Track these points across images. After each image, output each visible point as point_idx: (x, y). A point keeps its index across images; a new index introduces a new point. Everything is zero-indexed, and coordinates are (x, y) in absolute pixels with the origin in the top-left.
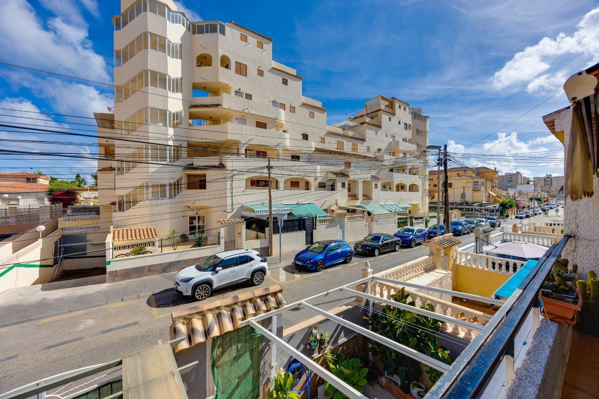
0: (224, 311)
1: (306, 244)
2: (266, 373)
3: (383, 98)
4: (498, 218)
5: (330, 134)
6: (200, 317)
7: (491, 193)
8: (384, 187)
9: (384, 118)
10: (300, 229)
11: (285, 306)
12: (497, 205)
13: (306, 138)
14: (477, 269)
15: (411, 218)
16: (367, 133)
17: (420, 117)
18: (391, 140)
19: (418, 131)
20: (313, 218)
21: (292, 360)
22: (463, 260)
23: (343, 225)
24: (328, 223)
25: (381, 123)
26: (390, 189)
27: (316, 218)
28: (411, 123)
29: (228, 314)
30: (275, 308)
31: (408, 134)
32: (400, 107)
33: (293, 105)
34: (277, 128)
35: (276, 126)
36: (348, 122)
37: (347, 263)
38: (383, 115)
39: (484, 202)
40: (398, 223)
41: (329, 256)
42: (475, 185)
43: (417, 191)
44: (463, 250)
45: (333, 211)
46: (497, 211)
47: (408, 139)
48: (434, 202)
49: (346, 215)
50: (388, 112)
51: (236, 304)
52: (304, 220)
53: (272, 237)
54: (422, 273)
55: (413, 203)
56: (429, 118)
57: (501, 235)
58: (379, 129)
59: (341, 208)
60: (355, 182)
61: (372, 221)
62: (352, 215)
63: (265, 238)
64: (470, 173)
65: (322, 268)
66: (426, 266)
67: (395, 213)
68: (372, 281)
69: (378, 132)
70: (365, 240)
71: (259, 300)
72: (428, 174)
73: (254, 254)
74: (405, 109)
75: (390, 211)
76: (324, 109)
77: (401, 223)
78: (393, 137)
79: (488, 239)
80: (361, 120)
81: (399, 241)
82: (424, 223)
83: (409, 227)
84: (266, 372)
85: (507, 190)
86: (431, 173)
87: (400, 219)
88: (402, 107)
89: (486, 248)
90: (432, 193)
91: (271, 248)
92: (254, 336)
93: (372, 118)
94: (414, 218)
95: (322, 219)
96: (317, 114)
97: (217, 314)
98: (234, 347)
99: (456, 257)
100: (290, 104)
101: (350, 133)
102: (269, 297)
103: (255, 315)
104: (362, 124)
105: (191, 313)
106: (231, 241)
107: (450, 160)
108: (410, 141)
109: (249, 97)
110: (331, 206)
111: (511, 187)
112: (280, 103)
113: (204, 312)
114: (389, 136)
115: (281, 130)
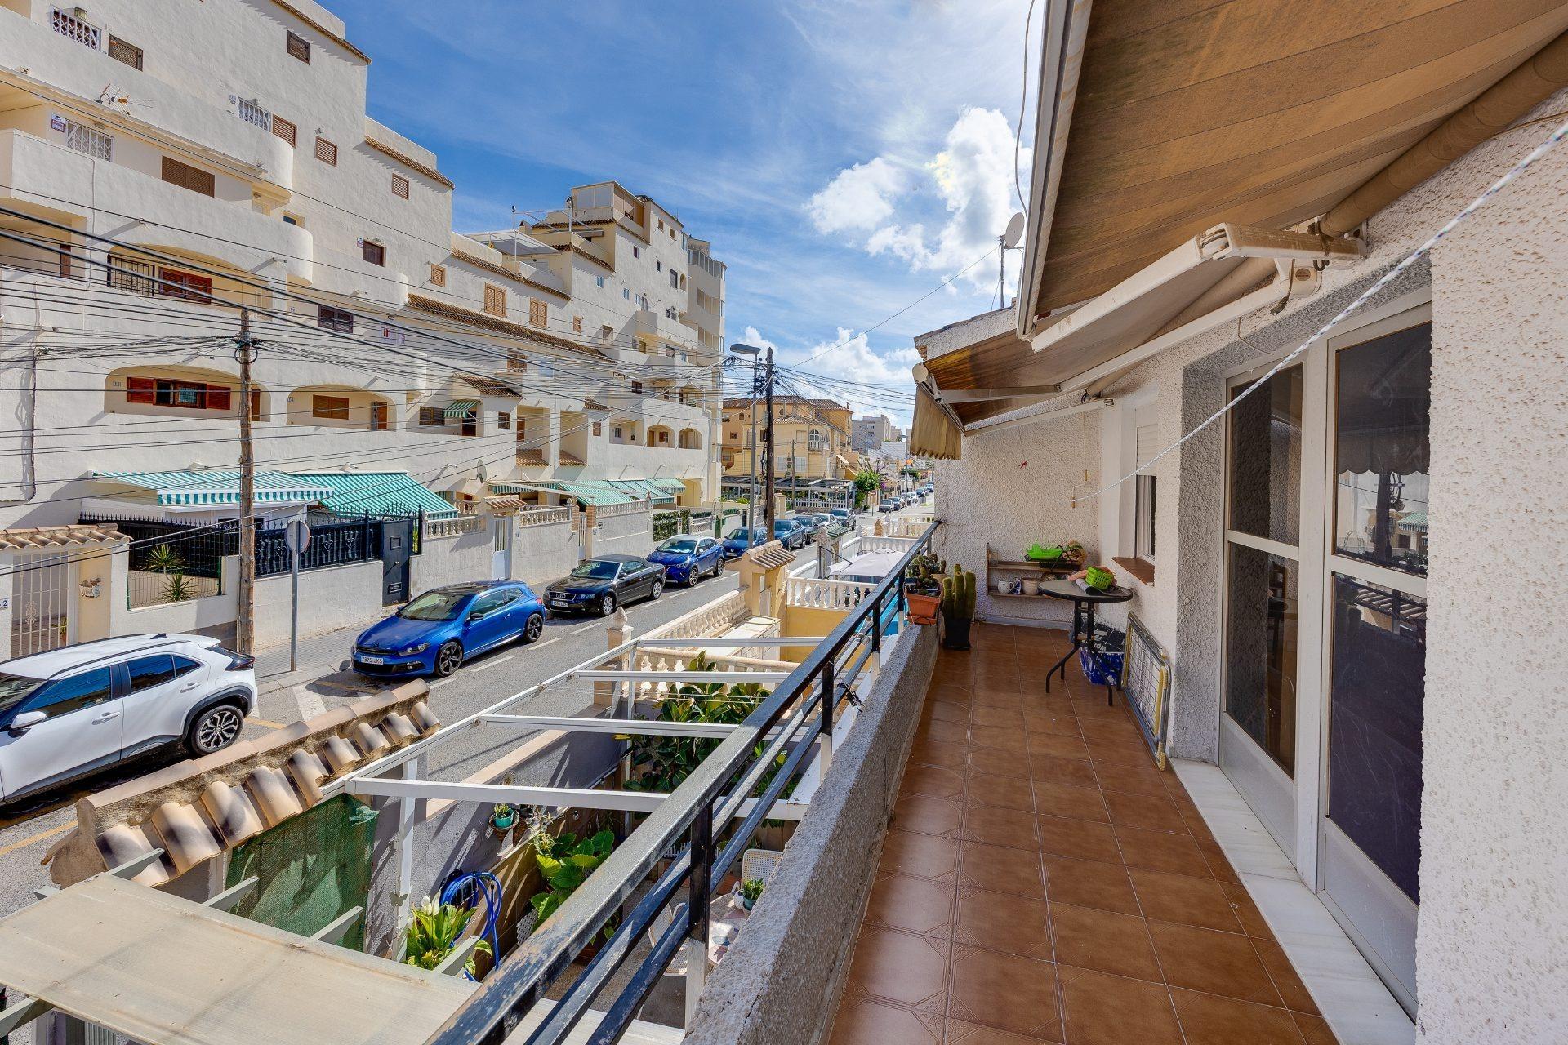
0: (264, 768)
1: (386, 603)
2: (381, 923)
3: (619, 191)
4: (851, 512)
5: (461, 259)
6: (186, 795)
7: (840, 456)
8: (618, 433)
9: (622, 246)
10: (363, 556)
11: (438, 733)
12: (850, 484)
13: (377, 258)
14: (821, 610)
15: (685, 514)
16: (574, 277)
17: (706, 261)
18: (639, 308)
19: (701, 295)
20: (411, 520)
21: (448, 875)
22: (798, 595)
23: (507, 538)
24: (461, 533)
25: (612, 256)
26: (633, 438)
27: (420, 518)
28: (685, 273)
29: (277, 774)
30: (414, 740)
31: (679, 299)
32: (661, 226)
33: (329, 136)
34: (258, 200)
35: (257, 195)
36: (518, 236)
37: (528, 641)
38: (618, 237)
39: (828, 478)
40: (655, 528)
41: (478, 627)
42: (812, 438)
43: (697, 447)
44: (797, 576)
45: (468, 498)
46: (850, 497)
47: (677, 313)
48: (732, 477)
49: (517, 509)
50: (632, 233)
51: (300, 743)
52: (378, 526)
53: (250, 590)
54: (727, 629)
55: (688, 477)
56: (726, 268)
57: (858, 541)
58: (609, 272)
59: (493, 489)
60: (538, 412)
61: (589, 525)
62: (531, 509)
63: (220, 593)
64: (803, 411)
65: (455, 663)
66: (733, 614)
67: (647, 501)
68: (634, 650)
69: (605, 281)
70: (575, 575)
71: (365, 726)
72: (720, 406)
73: (198, 648)
74: (672, 234)
75: (633, 497)
76: (445, 176)
77: (662, 529)
78: (644, 300)
79: (837, 551)
80: (560, 238)
81: (661, 572)
82: (714, 525)
83: (680, 536)
84: (379, 919)
85: (865, 453)
86: (730, 404)
87: (658, 517)
88: (667, 228)
89: (834, 568)
90: (727, 455)
91: (247, 626)
92: (358, 822)
93: (589, 239)
94: (692, 515)
95: (441, 520)
96: (417, 187)
97: (241, 780)
98: (295, 867)
99: (786, 591)
100: (319, 131)
101: (527, 270)
102: (394, 714)
103: (357, 765)
104: (561, 248)
105: (160, 786)
106: (45, 619)
107: (777, 382)
108: (683, 319)
109: (129, 54)
110: (463, 481)
111: (873, 447)
112: (276, 117)
113: (203, 778)
114: (632, 295)
115: (277, 214)
